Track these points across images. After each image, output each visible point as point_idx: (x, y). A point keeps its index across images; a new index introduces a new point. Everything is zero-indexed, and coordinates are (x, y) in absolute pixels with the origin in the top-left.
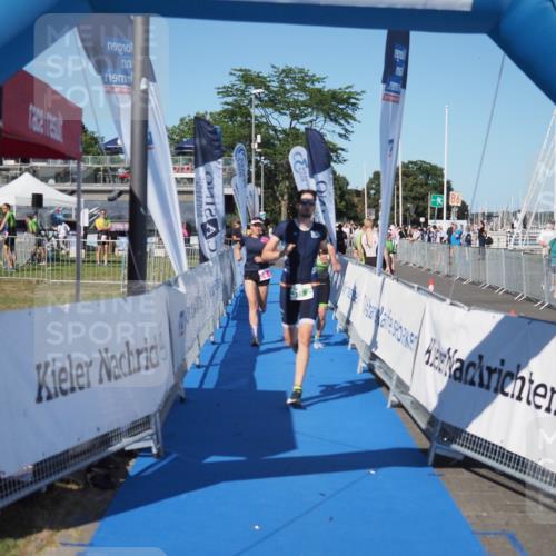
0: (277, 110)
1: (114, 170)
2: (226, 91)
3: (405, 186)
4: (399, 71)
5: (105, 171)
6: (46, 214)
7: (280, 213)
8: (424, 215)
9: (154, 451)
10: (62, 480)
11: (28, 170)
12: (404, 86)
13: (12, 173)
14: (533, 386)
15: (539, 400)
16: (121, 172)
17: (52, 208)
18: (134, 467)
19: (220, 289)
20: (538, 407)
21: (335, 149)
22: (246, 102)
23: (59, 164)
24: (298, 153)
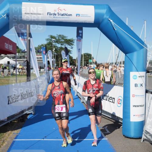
0: (58, 43)
1: (25, 56)
2: (47, 40)
3: (84, 58)
4: (80, 35)
5: (23, 56)
6: (10, 65)
7: (59, 64)
8: (88, 64)
9: (33, 113)
10: (13, 120)
11: (6, 56)
12: (82, 38)
13: (3, 57)
14: (109, 97)
15: (110, 100)
16: (26, 56)
17: (12, 64)
18: (29, 117)
19: (47, 80)
20: (110, 102)
21: (70, 51)
22: (52, 42)
23: (13, 55)
24: (63, 52)
